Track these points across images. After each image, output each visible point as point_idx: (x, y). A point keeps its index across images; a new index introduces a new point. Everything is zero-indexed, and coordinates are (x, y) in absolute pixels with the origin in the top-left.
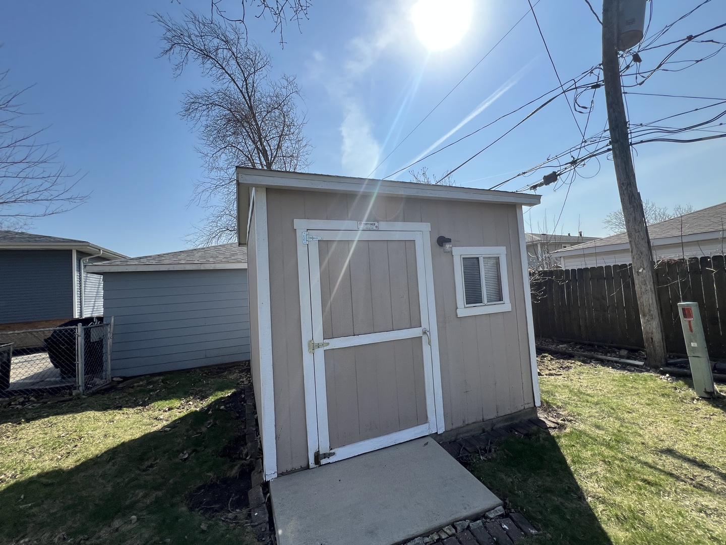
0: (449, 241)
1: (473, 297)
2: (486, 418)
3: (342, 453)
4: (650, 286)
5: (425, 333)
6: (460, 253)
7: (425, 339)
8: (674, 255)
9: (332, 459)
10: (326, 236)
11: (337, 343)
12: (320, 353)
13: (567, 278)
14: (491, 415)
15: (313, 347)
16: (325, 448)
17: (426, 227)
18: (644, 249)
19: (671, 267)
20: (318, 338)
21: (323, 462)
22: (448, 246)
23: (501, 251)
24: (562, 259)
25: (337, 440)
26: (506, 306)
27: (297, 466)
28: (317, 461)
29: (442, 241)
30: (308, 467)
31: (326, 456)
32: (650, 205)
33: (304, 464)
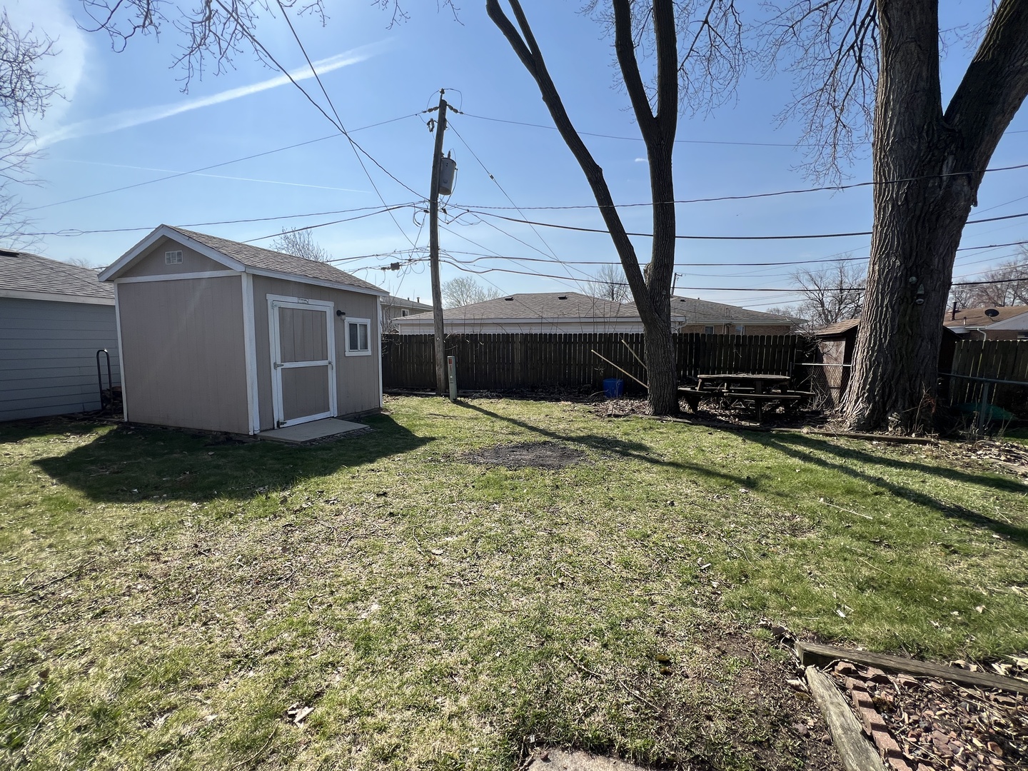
0: (344, 314)
1: (353, 346)
2: (357, 411)
3: (290, 423)
4: (441, 348)
5: (330, 363)
6: (349, 320)
7: (330, 366)
8: (458, 331)
9: (285, 425)
10: (283, 305)
11: (287, 365)
12: (279, 369)
13: (401, 341)
14: (359, 410)
15: (276, 366)
16: (282, 419)
17: (331, 304)
18: (440, 327)
19: (454, 337)
20: (279, 362)
21: (281, 426)
22: (343, 317)
23: (368, 322)
24: (399, 326)
25: (288, 416)
26: (369, 352)
27: (268, 428)
28: (278, 426)
29: (339, 313)
30: (274, 429)
31: (283, 423)
32: (472, 282)
33: (272, 427)
